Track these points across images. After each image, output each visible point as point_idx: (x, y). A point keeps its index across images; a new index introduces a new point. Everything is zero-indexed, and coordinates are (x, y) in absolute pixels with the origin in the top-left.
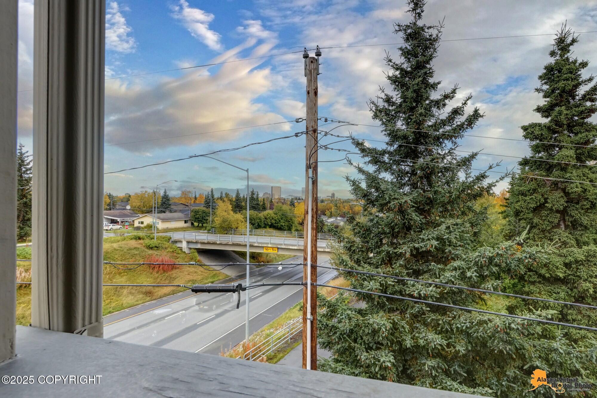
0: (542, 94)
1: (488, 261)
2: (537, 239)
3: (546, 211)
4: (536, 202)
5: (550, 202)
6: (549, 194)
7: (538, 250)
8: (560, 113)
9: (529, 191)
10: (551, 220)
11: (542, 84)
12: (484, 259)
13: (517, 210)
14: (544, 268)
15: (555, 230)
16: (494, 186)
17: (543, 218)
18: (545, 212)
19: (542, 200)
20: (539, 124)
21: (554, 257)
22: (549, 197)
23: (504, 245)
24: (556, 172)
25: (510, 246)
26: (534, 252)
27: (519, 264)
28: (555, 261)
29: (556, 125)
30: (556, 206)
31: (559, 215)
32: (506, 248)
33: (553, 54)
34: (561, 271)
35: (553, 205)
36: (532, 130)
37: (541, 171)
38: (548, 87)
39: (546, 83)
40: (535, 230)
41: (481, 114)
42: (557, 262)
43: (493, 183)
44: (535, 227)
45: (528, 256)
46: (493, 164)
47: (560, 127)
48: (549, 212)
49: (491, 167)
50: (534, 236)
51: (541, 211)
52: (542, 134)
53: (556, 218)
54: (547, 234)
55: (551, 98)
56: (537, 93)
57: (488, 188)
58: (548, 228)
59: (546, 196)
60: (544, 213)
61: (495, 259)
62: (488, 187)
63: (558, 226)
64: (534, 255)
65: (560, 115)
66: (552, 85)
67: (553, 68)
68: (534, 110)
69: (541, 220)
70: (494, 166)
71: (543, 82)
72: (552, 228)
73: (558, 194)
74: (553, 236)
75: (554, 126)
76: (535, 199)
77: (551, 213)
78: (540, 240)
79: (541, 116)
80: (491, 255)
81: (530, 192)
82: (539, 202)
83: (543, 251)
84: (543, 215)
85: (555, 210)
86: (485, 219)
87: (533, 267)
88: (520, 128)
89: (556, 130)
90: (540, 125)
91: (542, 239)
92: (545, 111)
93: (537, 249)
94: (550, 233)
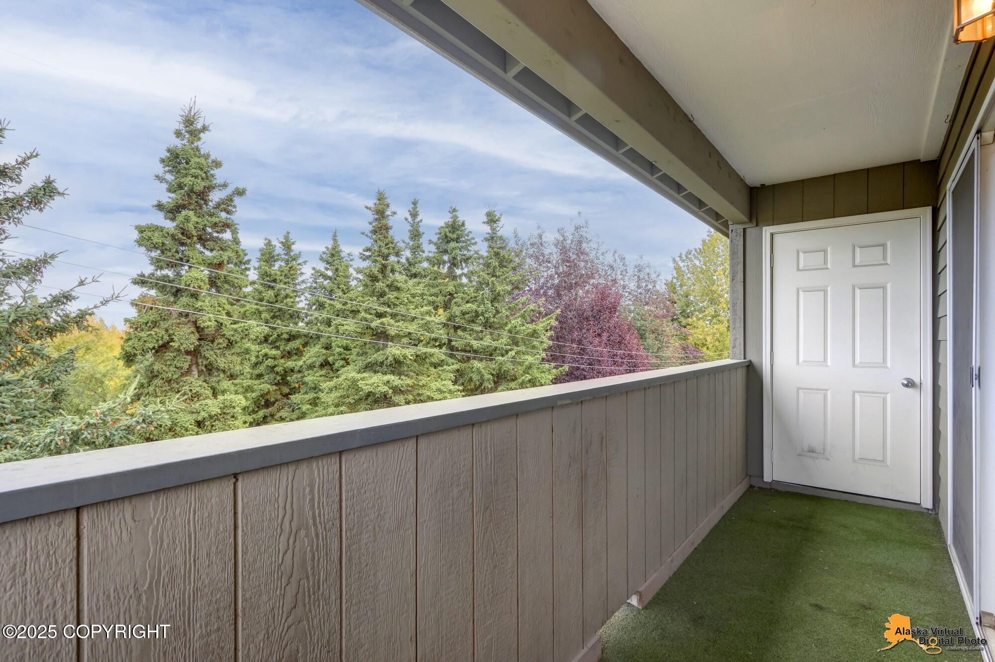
0: (165, 186)
1: (71, 439)
2: (159, 394)
3: (172, 352)
4: (158, 340)
5: (177, 340)
6: (175, 329)
7: (156, 410)
8: (187, 220)
9: (146, 323)
10: (178, 365)
11: (165, 171)
12: (62, 437)
13: (127, 353)
14: (170, 433)
15: (184, 379)
16: (90, 314)
17: (168, 363)
18: (171, 354)
19: (165, 337)
20: (161, 227)
21: (182, 415)
22: (176, 333)
23: (99, 409)
24: (184, 300)
25: (110, 409)
26: (151, 413)
27: (129, 434)
28: (183, 421)
29: (183, 234)
30: (185, 346)
31: (189, 358)
32: (103, 413)
33: (178, 134)
34: (191, 432)
35: (181, 344)
36: (149, 234)
37: (165, 295)
38: (173, 178)
39: (170, 171)
40: (156, 381)
41: (61, 191)
42: (187, 421)
43: (89, 309)
44: (157, 376)
45: (141, 420)
46: (86, 278)
47: (189, 238)
48: (176, 354)
49: (82, 283)
50: (155, 390)
51: (165, 352)
52: (163, 244)
53: (185, 362)
54: (175, 385)
55: (176, 194)
56: (158, 182)
57: (80, 318)
58: (175, 376)
59: (171, 332)
60: (169, 355)
61: (83, 434)
62: (78, 316)
63: (188, 372)
64: (150, 417)
65: (187, 222)
66: (178, 178)
67: (179, 155)
68: (153, 206)
69: (166, 365)
70: (87, 281)
71: (167, 168)
72: (181, 376)
73: (188, 329)
74: (183, 386)
75: (180, 236)
76: (155, 336)
77: (179, 355)
78: (164, 394)
79: (163, 216)
80: (75, 428)
81: (148, 325)
82: (162, 340)
83: (163, 409)
84: (167, 358)
85: (183, 350)
86: (69, 369)
87: (154, 435)
88: (134, 228)
89: (183, 241)
90: (162, 229)
91: (168, 392)
92: (169, 212)
93: (155, 408)
94: (178, 383)
